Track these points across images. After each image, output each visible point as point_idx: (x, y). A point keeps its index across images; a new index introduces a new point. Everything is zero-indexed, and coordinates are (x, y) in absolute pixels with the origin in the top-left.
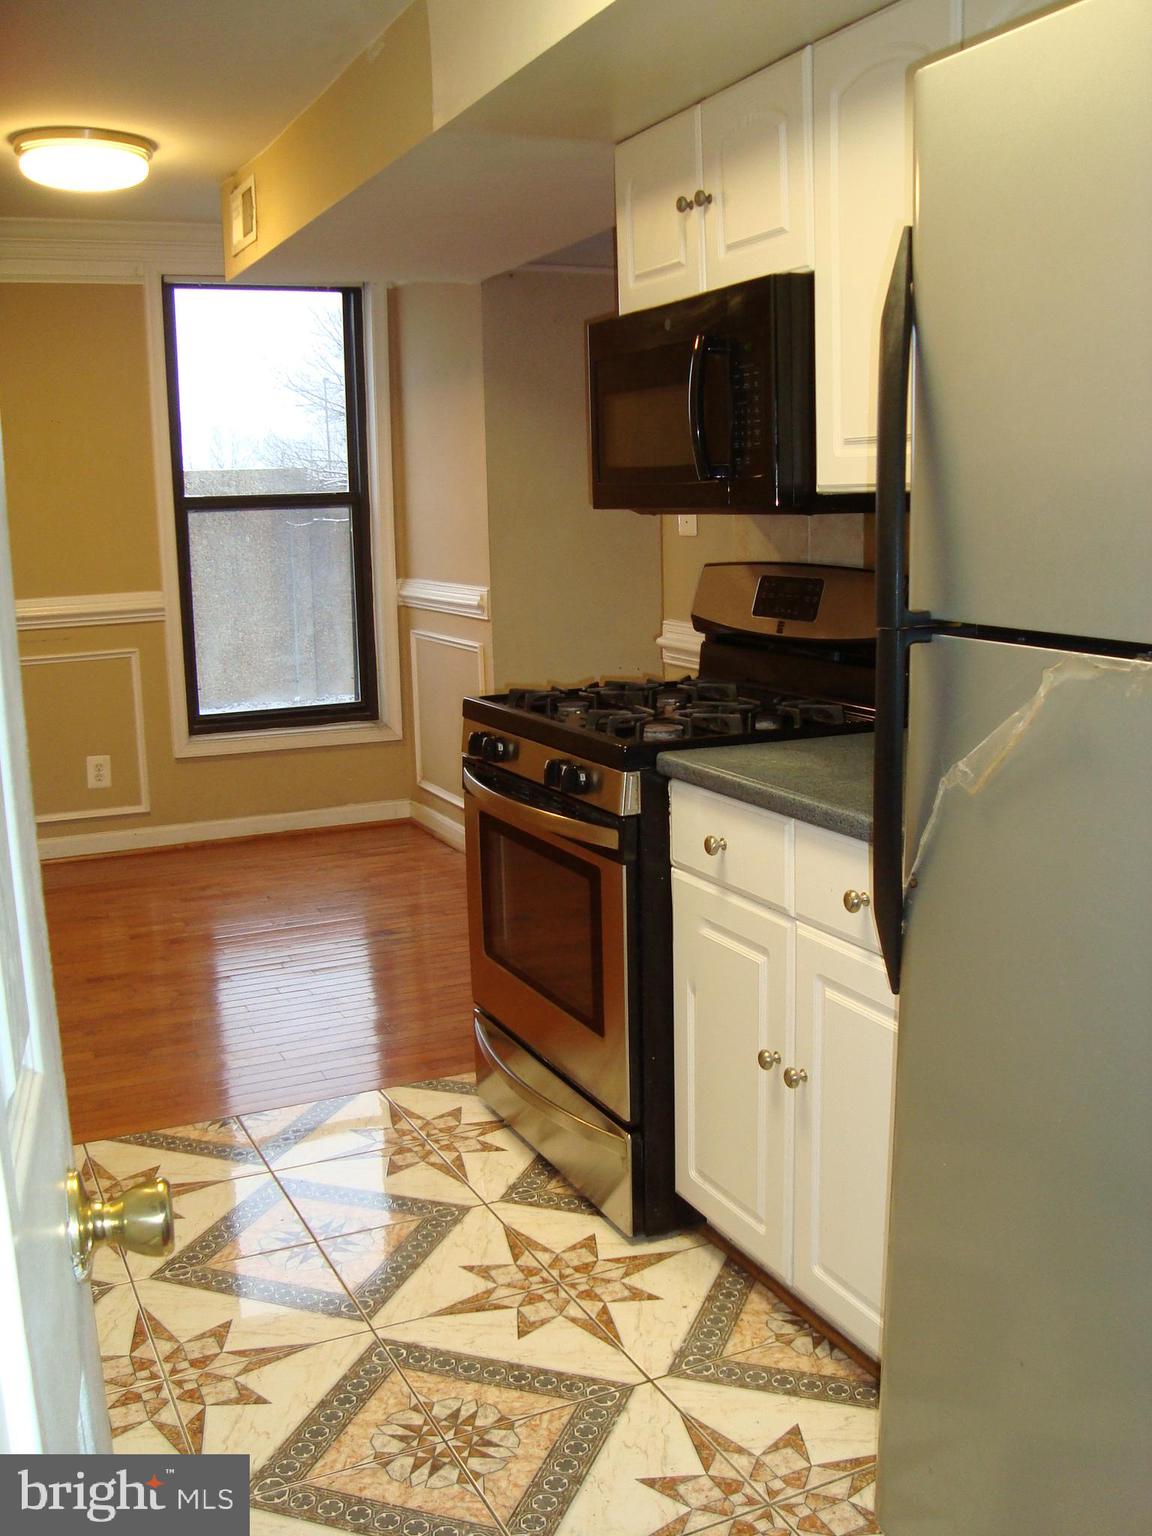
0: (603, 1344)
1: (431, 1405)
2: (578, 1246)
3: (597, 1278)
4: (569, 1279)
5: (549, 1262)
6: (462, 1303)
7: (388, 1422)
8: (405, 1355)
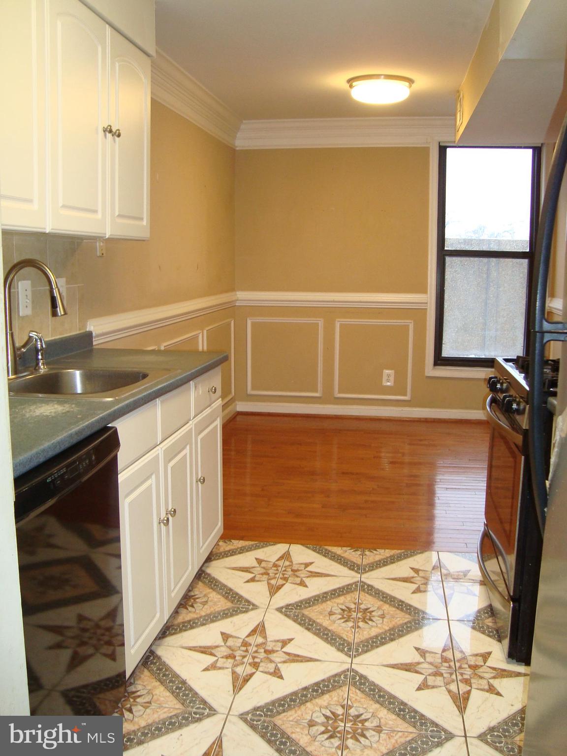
0: (456, 708)
1: (351, 707)
2: (480, 655)
3: (477, 674)
4: (463, 670)
5: (459, 658)
6: (402, 664)
7: (326, 708)
8: (357, 680)
